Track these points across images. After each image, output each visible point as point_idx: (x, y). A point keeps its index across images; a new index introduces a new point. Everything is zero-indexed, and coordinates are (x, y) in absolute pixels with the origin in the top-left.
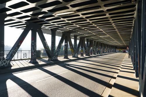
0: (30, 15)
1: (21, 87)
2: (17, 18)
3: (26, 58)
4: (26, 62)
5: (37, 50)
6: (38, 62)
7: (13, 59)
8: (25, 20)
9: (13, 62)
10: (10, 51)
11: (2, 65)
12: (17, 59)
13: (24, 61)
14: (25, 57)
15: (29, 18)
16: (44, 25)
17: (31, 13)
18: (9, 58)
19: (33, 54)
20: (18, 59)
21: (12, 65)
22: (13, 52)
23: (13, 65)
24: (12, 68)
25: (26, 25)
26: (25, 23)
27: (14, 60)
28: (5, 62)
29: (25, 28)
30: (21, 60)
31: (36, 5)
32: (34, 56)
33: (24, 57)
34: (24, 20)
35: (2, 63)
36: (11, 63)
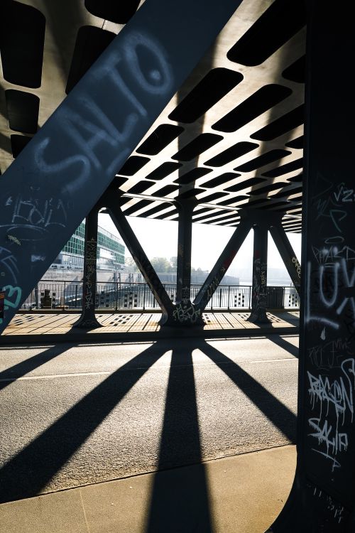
0: (247, 193)
1: (218, 365)
2: (218, 204)
3: (241, 308)
4: (239, 318)
5: (268, 285)
6: (273, 321)
7: (208, 307)
8: (237, 207)
9: (209, 315)
10: (203, 286)
11: (186, 319)
12: (218, 308)
13: (235, 315)
14: (239, 303)
15: (246, 201)
16: (288, 212)
17: (249, 189)
18: (200, 303)
19: (257, 296)
20: (222, 308)
21: (206, 321)
22: (209, 288)
23: (209, 321)
24: (206, 328)
25: (239, 218)
26: (237, 212)
27: (212, 311)
28: (191, 312)
29: (238, 223)
30: (229, 311)
31: (257, 174)
32: (259, 301)
33: (235, 306)
34: (234, 207)
35: (186, 314)
36: (204, 317)
